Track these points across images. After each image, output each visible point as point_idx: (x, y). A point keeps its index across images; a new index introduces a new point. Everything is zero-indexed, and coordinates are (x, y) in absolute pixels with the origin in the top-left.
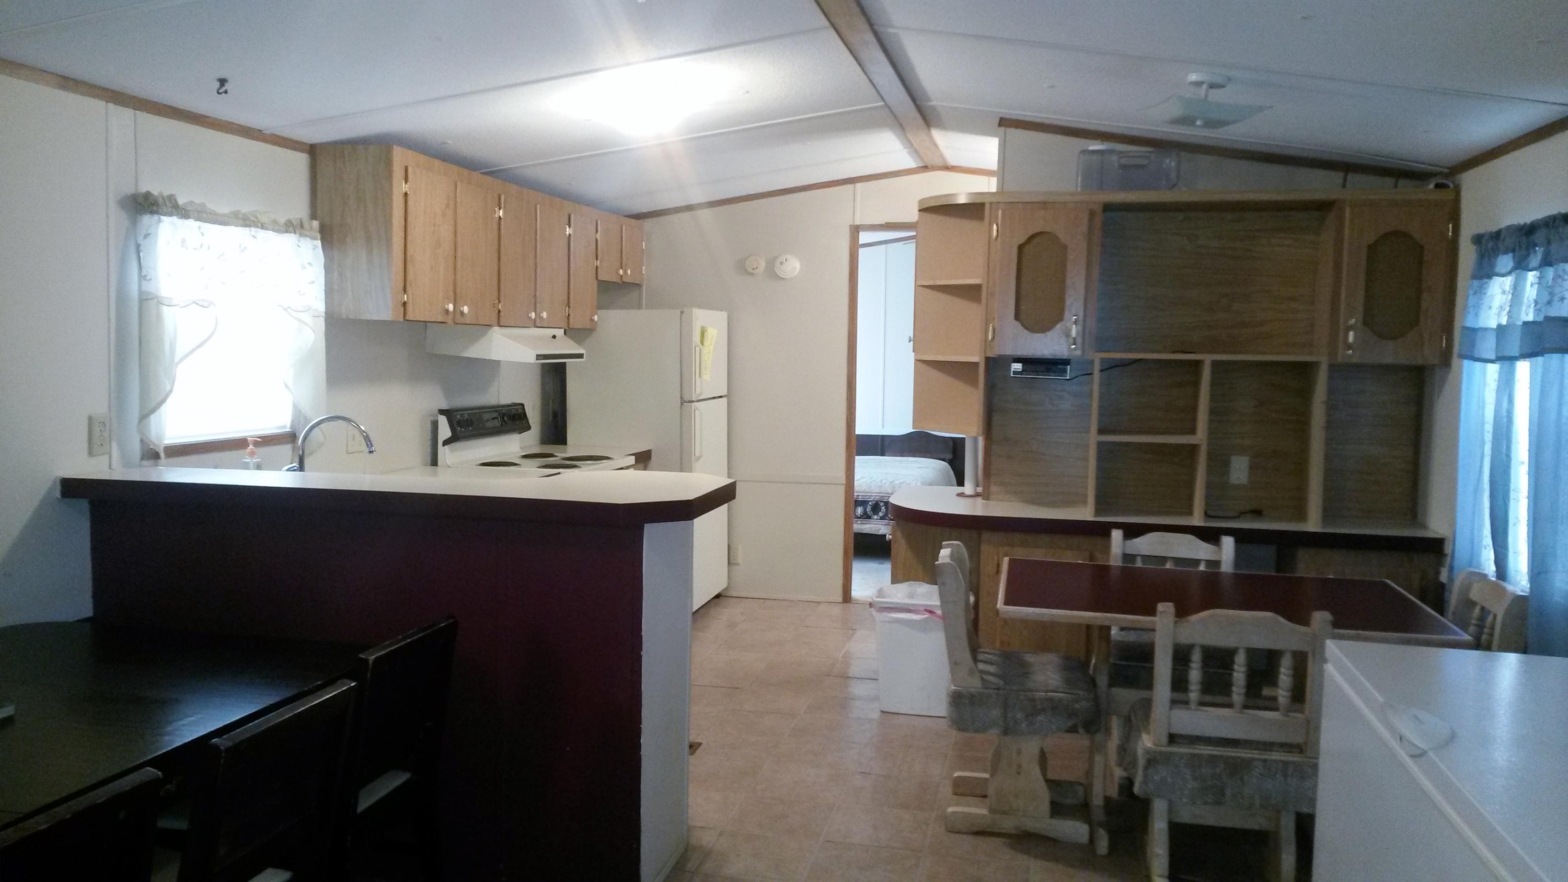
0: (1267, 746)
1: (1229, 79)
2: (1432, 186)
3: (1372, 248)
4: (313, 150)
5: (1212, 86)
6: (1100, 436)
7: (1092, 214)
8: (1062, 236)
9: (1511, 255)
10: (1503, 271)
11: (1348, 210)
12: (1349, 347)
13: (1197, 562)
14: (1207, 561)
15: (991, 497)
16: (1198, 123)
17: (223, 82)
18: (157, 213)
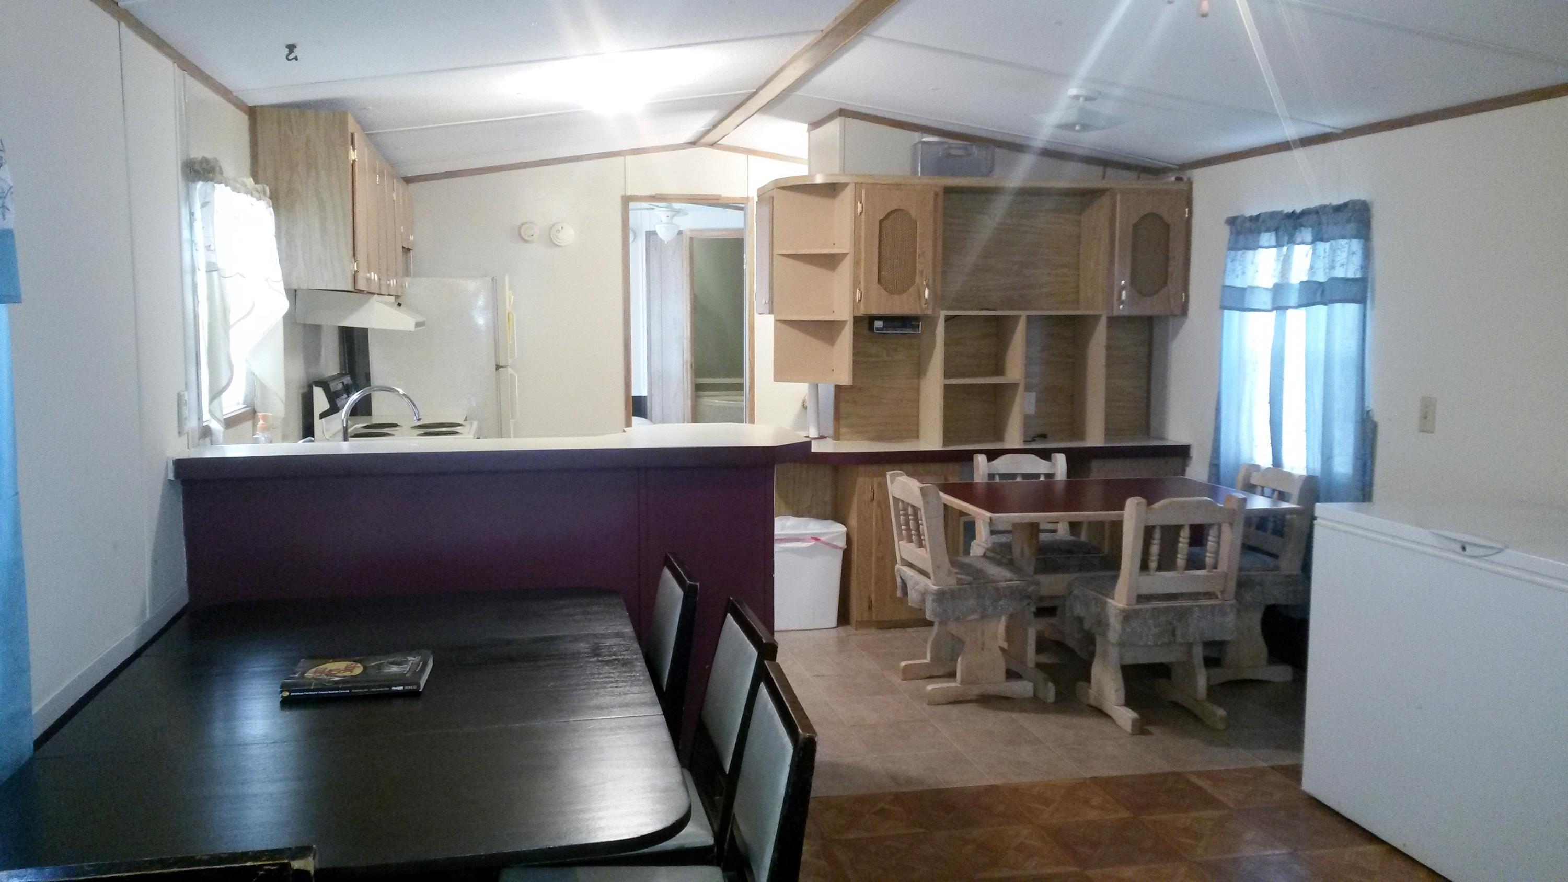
0: (1195, 596)
1: (1100, 93)
2: (1173, 179)
3: (1135, 226)
4: (253, 113)
5: (1087, 99)
6: (946, 380)
7: (936, 195)
8: (913, 214)
9: (1275, 232)
10: (1266, 244)
11: (1119, 197)
12: (1122, 302)
13: (1037, 476)
14: (1045, 474)
15: (841, 437)
16: (1077, 128)
17: (291, 48)
18: (211, 180)
